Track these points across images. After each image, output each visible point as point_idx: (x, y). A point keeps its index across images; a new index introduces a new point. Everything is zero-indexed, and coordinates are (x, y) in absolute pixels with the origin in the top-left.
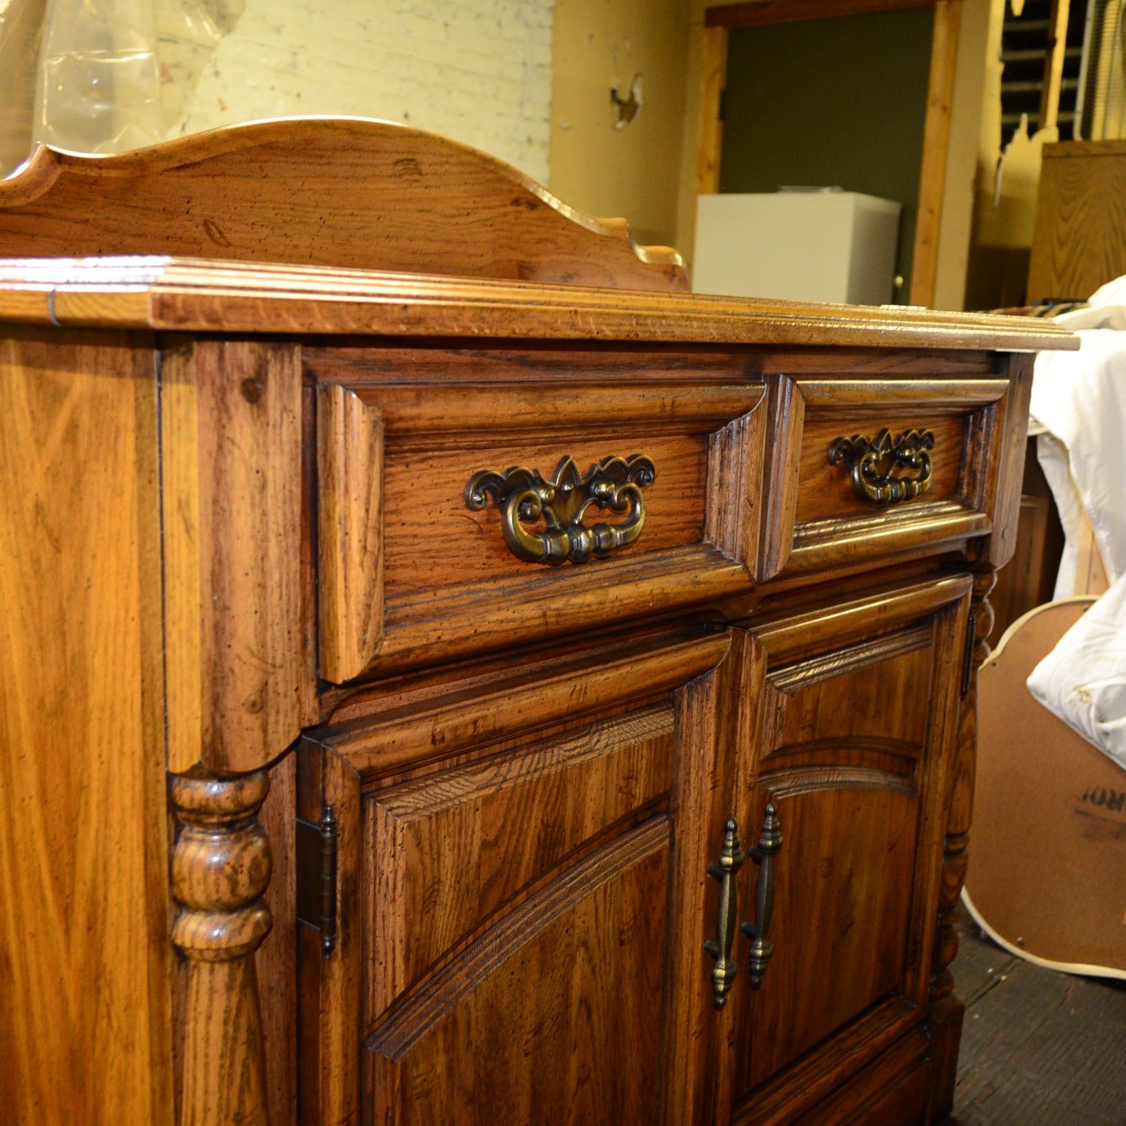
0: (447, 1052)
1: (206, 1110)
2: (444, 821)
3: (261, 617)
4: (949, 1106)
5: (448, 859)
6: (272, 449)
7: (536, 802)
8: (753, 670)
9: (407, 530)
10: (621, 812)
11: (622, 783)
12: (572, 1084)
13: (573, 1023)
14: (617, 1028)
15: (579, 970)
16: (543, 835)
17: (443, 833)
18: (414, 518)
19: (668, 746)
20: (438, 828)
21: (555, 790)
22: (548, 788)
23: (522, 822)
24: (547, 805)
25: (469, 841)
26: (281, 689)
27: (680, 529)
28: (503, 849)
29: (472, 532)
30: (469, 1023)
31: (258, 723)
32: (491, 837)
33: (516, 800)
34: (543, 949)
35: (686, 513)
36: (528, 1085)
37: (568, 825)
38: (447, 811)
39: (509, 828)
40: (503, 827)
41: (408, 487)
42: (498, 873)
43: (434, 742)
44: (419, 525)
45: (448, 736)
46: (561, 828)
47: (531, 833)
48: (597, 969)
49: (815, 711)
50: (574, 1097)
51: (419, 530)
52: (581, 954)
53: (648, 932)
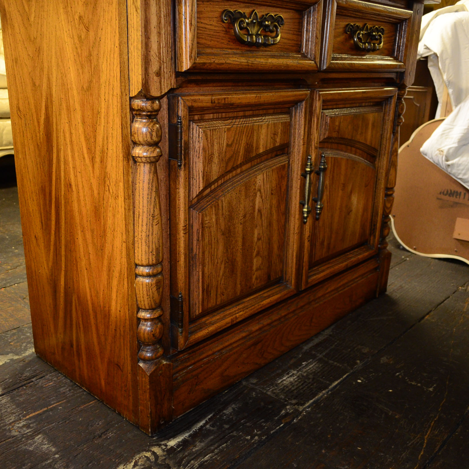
0: (216, 215)
1: (143, 212)
2: (214, 133)
3: (159, 44)
4: (385, 290)
5: (216, 147)
7: (244, 135)
8: (318, 104)
10: (272, 146)
11: (272, 136)
12: (256, 239)
13: (256, 219)
14: (270, 224)
15: (258, 200)
16: (246, 147)
17: (214, 137)
18: (206, 22)
19: (288, 126)
20: (213, 135)
21: (250, 132)
22: (248, 130)
23: (239, 140)
24: (248, 136)
25: (222, 142)
26: (165, 70)
27: (292, 46)
28: (233, 149)
29: (223, 31)
30: (222, 207)
31: (159, 80)
32: (230, 143)
33: (238, 132)
34: (246, 188)
35: (294, 40)
36: (241, 235)
37: (254, 145)
38: (216, 129)
39: (235, 142)
40: (234, 140)
41: (203, 10)
42: (232, 157)
43: (212, 102)
44: (207, 24)
45: (216, 102)
46: (252, 146)
47: (242, 145)
48: (264, 201)
49: (339, 126)
50: (256, 244)
51: (207, 26)
52: (258, 194)
53: (281, 193)
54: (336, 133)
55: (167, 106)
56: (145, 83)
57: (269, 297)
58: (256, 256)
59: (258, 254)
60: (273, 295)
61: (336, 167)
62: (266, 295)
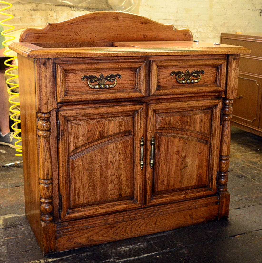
0: (82, 161)
2: (80, 126)
3: (46, 93)
5: (81, 132)
6: (47, 72)
7: (99, 126)
9: (71, 83)
10: (118, 131)
11: (118, 127)
12: (109, 175)
13: (109, 165)
14: (119, 168)
15: (110, 156)
16: (100, 132)
17: (80, 128)
19: (129, 122)
20: (79, 127)
21: (103, 125)
22: (101, 125)
23: (96, 129)
24: (101, 127)
25: (85, 130)
26: (50, 102)
27: (130, 86)
28: (92, 132)
29: (83, 84)
30: (86, 158)
31: (46, 107)
32: (90, 130)
33: (94, 125)
34: (101, 150)
35: (130, 83)
36: (99, 172)
37: (106, 131)
38: (81, 124)
39: (93, 129)
40: (92, 129)
41: (71, 77)
42: (91, 136)
43: (76, 113)
44: (73, 82)
45: (79, 113)
46: (104, 131)
47: (98, 131)
48: (114, 157)
49: (170, 122)
50: (110, 177)
51: (73, 83)
52: (110, 153)
53: (126, 154)
54: (167, 125)
55: (56, 115)
56: (40, 108)
57: (120, 205)
58: (110, 183)
59: (111, 182)
60: (124, 204)
61: (169, 143)
62: (119, 203)
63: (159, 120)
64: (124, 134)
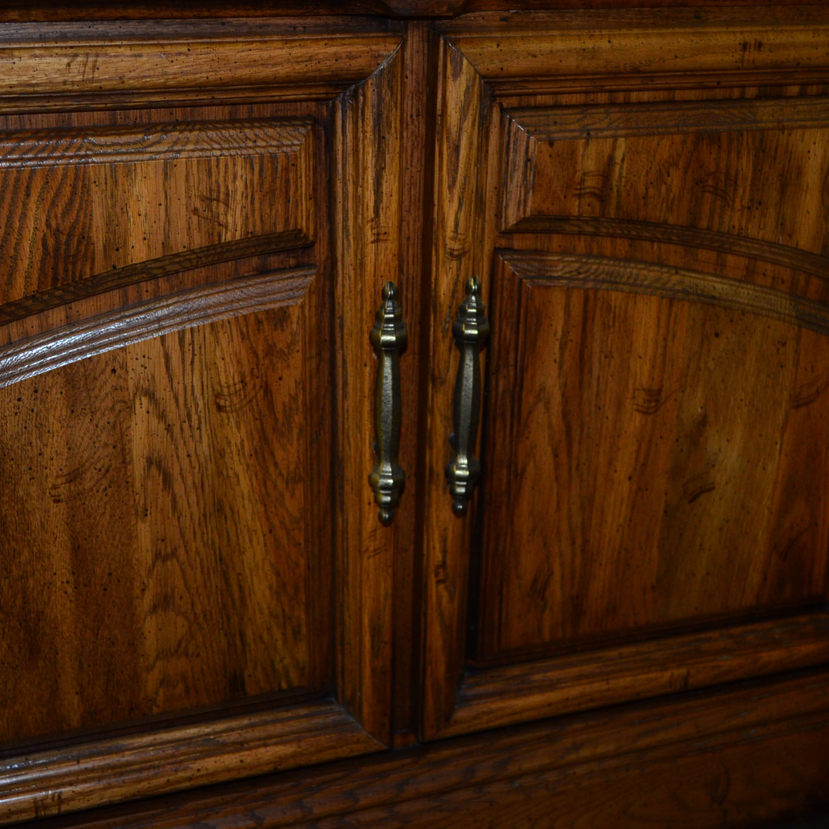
7: (34, 198)
10: (198, 241)
11: (198, 204)
13: (138, 484)
14: (220, 509)
16: (51, 242)
19: (286, 170)
21: (67, 190)
22: (54, 185)
24: (54, 203)
34: (71, 382)
37: (99, 237)
46: (85, 239)
47: (29, 234)
48: (176, 429)
49: (606, 175)
50: (150, 572)
52: (142, 405)
53: (271, 406)
54: (586, 200)
57: (240, 746)
58: (154, 609)
59: (164, 603)
60: (265, 742)
61: (597, 331)
62: (234, 737)
63: (528, 160)
64: (255, 261)
